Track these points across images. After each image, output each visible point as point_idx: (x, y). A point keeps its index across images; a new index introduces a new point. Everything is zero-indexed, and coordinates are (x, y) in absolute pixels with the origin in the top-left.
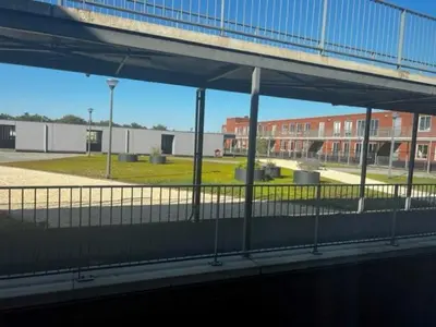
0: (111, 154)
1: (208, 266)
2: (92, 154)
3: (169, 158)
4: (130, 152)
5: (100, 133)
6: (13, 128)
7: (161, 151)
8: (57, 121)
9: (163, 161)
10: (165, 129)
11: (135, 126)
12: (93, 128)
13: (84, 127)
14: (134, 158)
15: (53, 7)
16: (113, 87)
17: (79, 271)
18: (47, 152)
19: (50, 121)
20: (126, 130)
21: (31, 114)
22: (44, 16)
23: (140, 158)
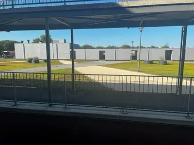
0: (140, 60)
1: (183, 117)
2: (133, 61)
3: (168, 61)
4: (150, 60)
5: (136, 52)
6: (104, 51)
7: (165, 59)
8: (120, 48)
9: (166, 63)
10: (168, 48)
11: (153, 47)
12: (133, 49)
13: (130, 49)
14: (151, 62)
15: (113, 4)
16: (141, 31)
17: (122, 109)
18: (116, 60)
19: (117, 48)
20: (148, 49)
21: (111, 46)
22: (111, 8)
23: (154, 62)
